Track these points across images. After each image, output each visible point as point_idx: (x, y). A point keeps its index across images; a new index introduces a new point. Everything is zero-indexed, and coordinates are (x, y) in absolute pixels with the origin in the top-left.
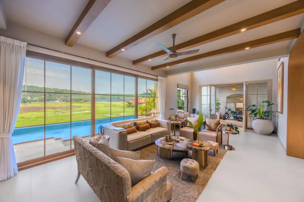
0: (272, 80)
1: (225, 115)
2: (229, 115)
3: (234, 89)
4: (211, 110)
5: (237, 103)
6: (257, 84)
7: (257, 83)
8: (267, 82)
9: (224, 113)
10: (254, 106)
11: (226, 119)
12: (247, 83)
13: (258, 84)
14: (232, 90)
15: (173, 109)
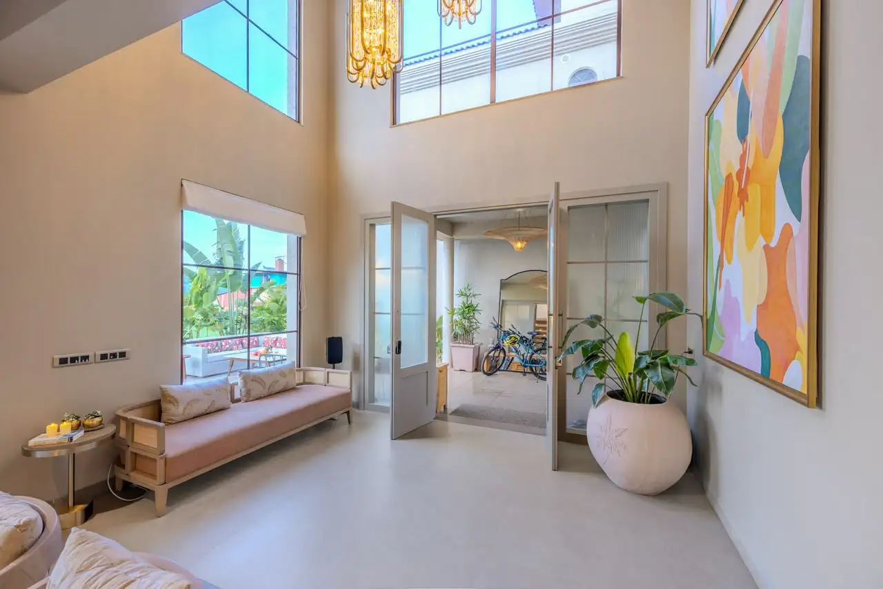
0: (668, 184)
1: (491, 354)
2: (505, 354)
3: (519, 245)
4: (399, 349)
5: (538, 306)
6: (604, 207)
7: (606, 205)
8: (647, 201)
9: (491, 346)
10: (594, 321)
11: (499, 370)
12: (564, 206)
13: (609, 207)
14: (512, 247)
15: (123, 355)
